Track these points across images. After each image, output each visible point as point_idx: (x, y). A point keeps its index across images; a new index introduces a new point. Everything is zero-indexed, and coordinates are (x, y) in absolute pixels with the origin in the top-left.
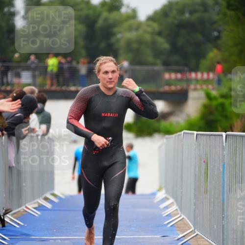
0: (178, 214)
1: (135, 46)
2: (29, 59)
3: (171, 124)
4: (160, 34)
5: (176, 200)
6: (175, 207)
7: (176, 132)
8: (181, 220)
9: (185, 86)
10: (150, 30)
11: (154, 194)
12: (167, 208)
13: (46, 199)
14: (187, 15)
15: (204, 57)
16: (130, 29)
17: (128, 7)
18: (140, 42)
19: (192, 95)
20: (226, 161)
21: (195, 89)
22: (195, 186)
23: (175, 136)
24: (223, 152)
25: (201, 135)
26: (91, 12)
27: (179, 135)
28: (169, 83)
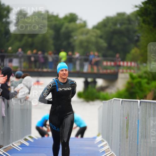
0: (110, 151)
1: (85, 44)
2: (18, 51)
3: (107, 94)
4: (101, 37)
5: (108, 142)
6: (107, 147)
7: (109, 99)
8: (111, 155)
9: (116, 70)
10: (94, 34)
11: (95, 138)
12: (102, 147)
13: (26, 140)
14: (118, 26)
15: (129, 52)
16: (82, 34)
17: (81, 20)
18: (88, 42)
19: (120, 76)
20: (140, 118)
21: (123, 72)
22: (120, 133)
23: (109, 102)
24: (138, 112)
25: (125, 101)
26: (57, 22)
27: (111, 101)
28: (106, 68)
